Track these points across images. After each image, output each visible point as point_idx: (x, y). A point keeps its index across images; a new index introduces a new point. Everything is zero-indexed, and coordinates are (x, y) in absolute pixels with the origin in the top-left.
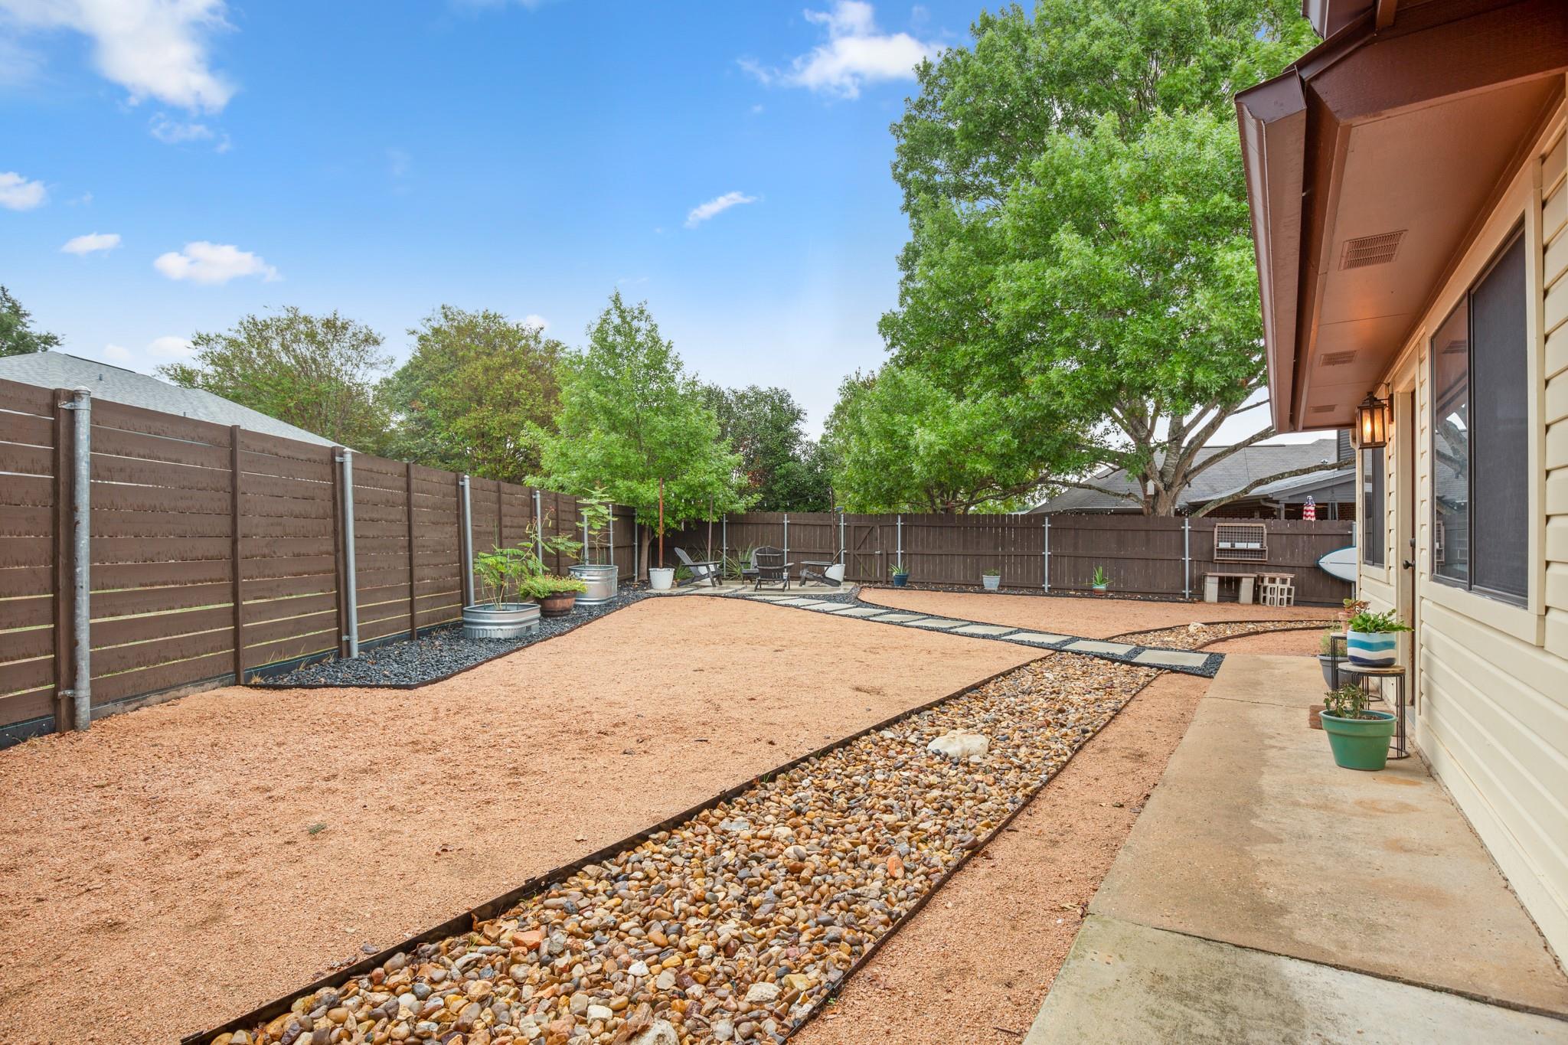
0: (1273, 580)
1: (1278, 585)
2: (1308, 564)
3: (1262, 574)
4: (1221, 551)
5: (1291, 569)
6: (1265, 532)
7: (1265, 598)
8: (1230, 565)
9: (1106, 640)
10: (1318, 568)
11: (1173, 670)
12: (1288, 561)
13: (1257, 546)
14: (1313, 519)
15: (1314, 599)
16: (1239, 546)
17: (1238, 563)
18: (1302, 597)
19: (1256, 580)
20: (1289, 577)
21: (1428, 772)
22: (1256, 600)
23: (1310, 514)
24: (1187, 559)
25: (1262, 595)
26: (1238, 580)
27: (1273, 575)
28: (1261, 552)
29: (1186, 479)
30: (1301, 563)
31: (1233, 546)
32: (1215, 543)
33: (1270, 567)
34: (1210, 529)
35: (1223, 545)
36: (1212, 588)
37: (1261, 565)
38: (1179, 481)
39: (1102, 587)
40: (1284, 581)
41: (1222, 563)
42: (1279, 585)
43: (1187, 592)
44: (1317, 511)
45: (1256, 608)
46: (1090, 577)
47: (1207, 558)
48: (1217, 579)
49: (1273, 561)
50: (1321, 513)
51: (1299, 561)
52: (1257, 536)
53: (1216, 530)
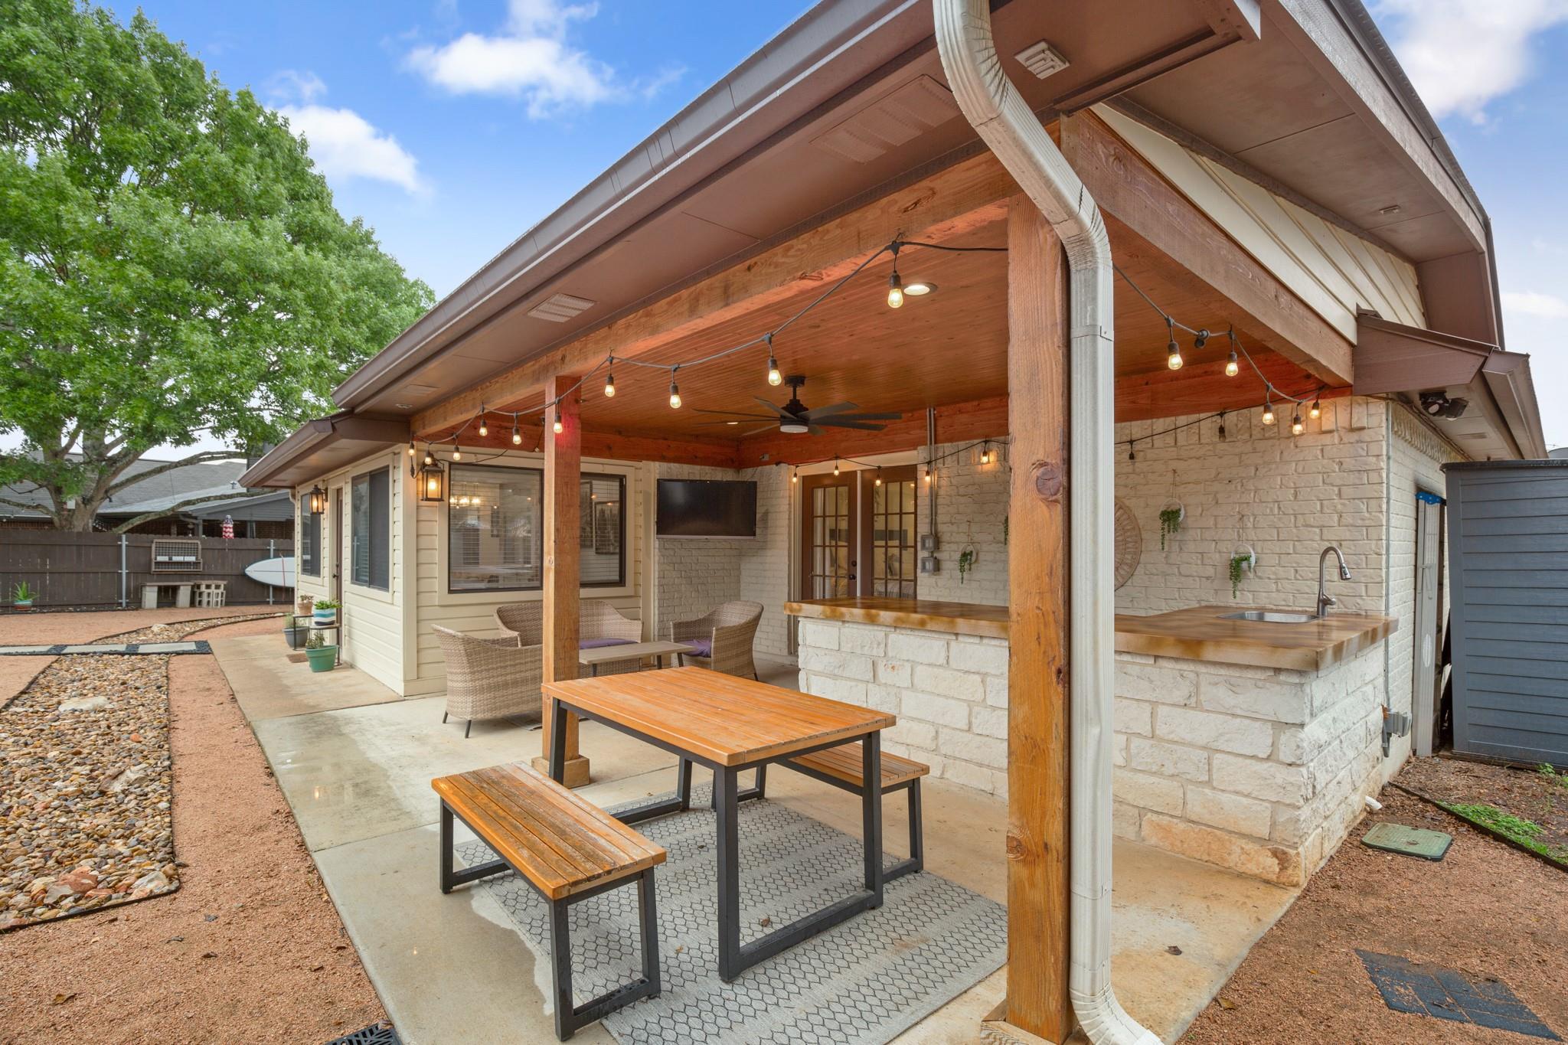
0: (208, 587)
1: (213, 590)
2: (235, 572)
3: (198, 582)
4: (158, 564)
5: (222, 577)
6: (200, 547)
7: (200, 602)
8: (168, 575)
9: (91, 643)
10: (245, 576)
11: (178, 654)
12: (219, 571)
13: (192, 559)
14: (232, 535)
15: (241, 600)
16: (176, 559)
17: (176, 574)
18: (231, 600)
19: (193, 587)
20: (222, 583)
21: (352, 666)
22: (192, 604)
23: (229, 530)
24: (124, 571)
25: (198, 599)
26: (175, 589)
27: (208, 582)
28: (196, 564)
29: (107, 494)
30: (230, 572)
31: (170, 559)
32: (153, 556)
33: (203, 576)
34: (148, 545)
35: (160, 559)
36: (150, 596)
37: (196, 575)
38: (101, 495)
39: (28, 602)
40: (217, 587)
41: (159, 574)
42: (214, 592)
43: (124, 601)
44: (235, 527)
45: (192, 610)
46: (15, 595)
47: (143, 572)
48: (156, 589)
49: (207, 571)
50: (240, 530)
51: (228, 570)
52: (192, 551)
53: (154, 546)
